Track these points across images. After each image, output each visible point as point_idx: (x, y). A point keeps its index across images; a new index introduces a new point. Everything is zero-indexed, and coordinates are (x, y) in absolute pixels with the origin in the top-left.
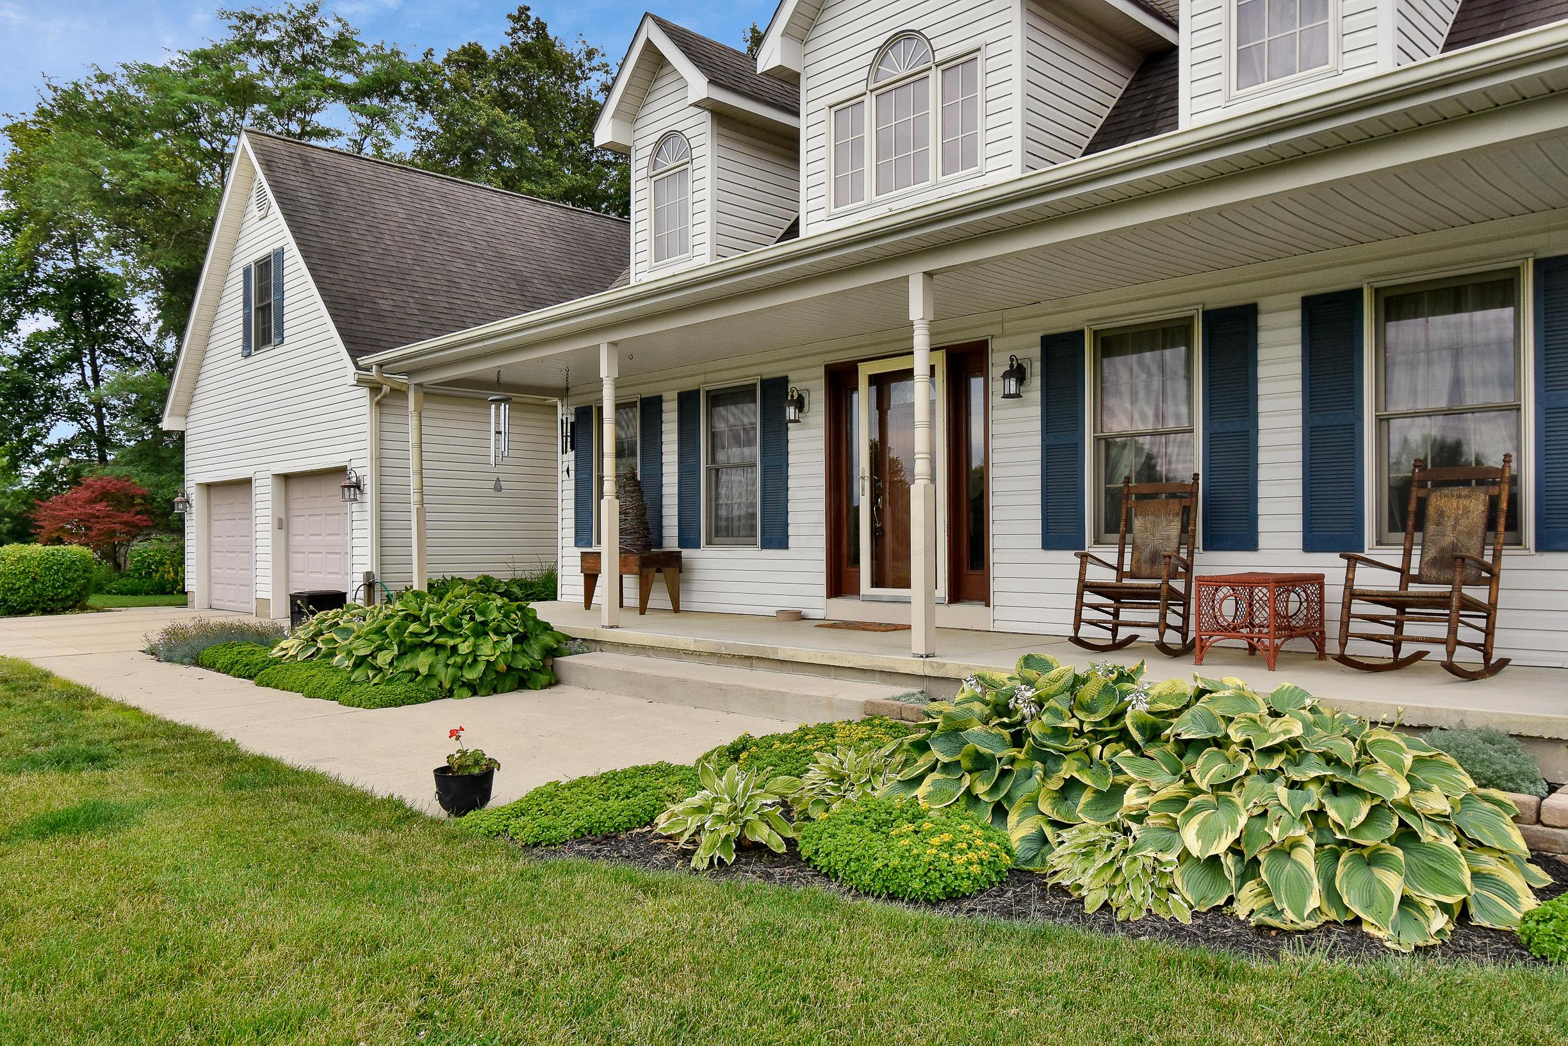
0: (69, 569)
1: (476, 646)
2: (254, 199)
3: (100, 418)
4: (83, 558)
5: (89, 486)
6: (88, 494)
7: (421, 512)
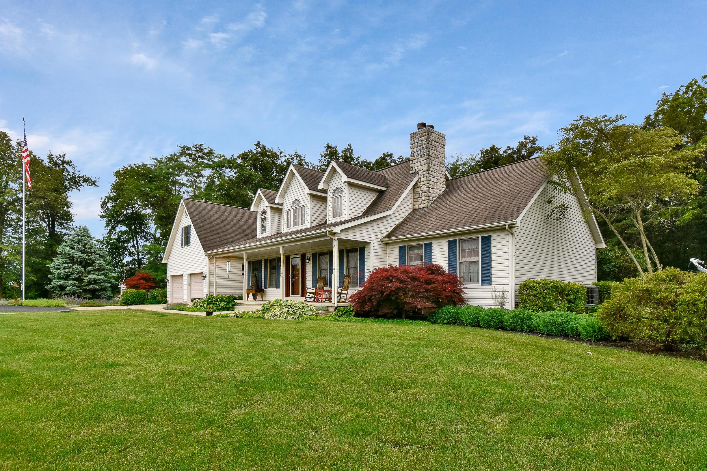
0: (141, 295)
1: (220, 304)
2: (184, 213)
3: (138, 255)
4: (144, 293)
5: (138, 276)
6: (138, 278)
7: (216, 281)
